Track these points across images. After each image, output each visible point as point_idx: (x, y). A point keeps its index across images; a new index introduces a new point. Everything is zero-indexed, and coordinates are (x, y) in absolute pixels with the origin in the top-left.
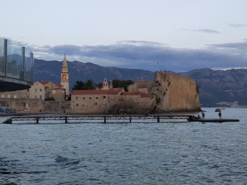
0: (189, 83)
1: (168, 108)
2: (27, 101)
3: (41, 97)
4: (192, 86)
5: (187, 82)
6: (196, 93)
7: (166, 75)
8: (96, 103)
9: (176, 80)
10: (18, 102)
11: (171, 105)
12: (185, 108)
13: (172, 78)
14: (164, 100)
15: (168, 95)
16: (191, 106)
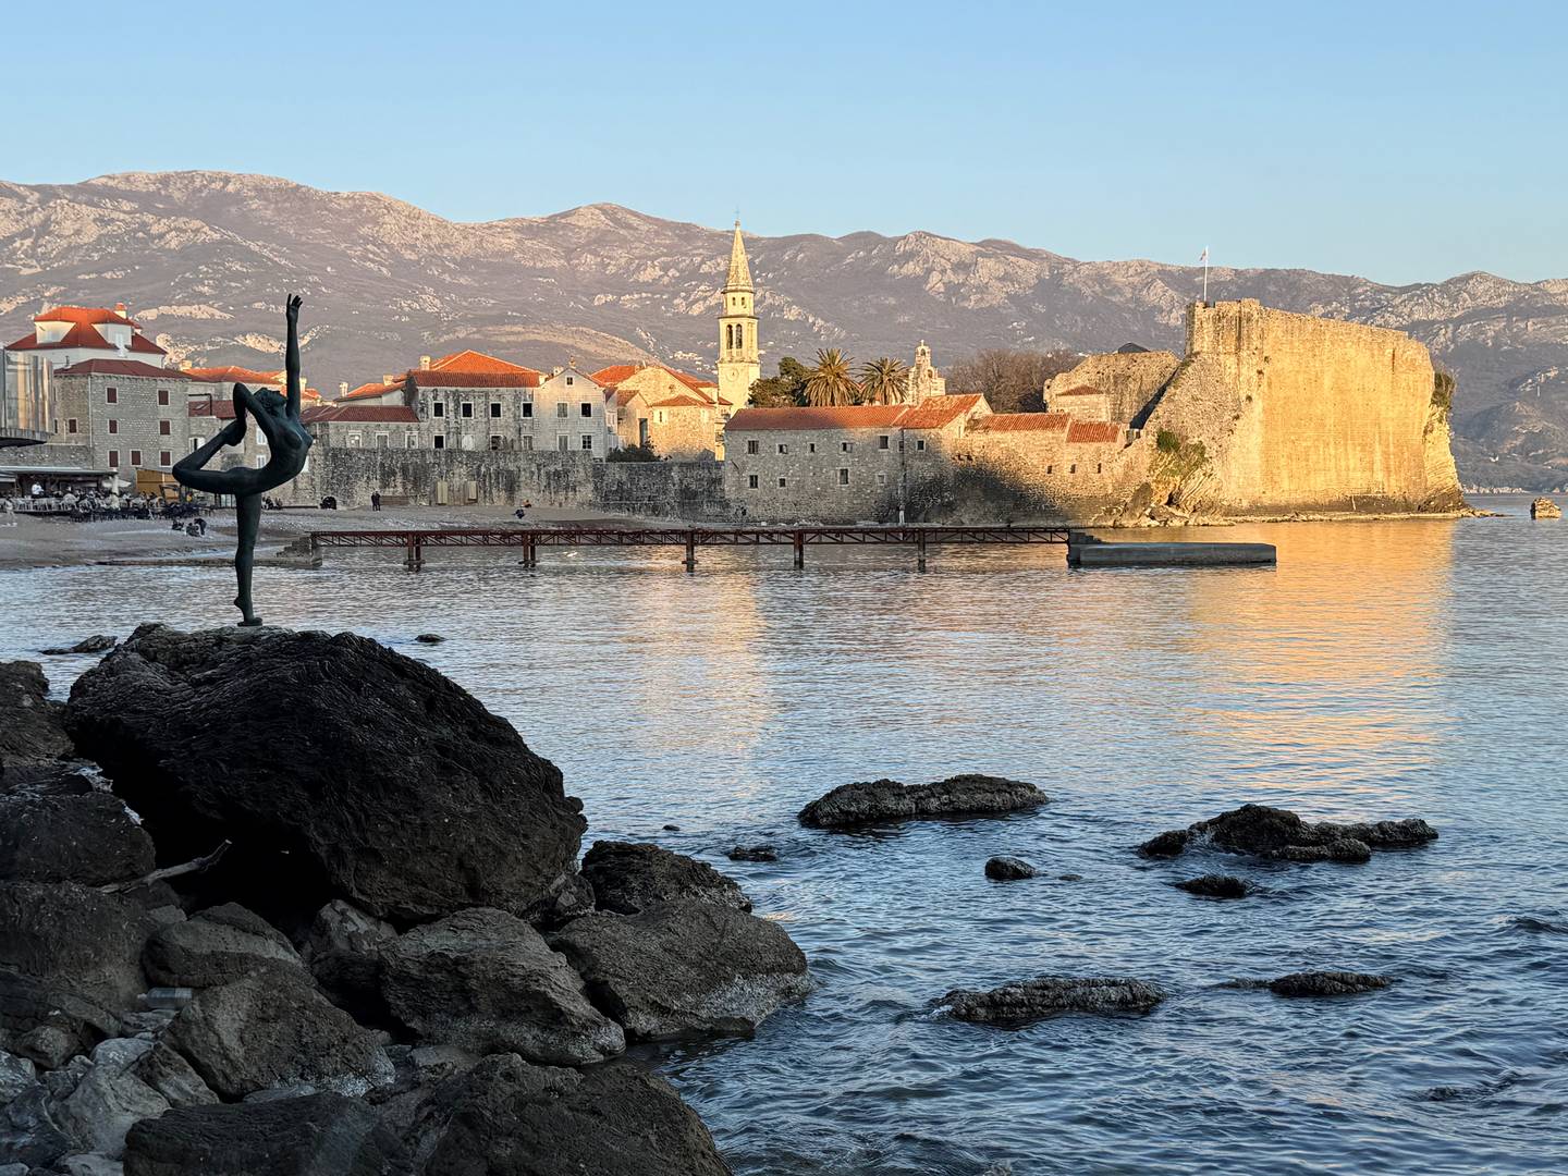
0: (1387, 358)
1: (1257, 495)
2: (522, 464)
3: (587, 442)
4: (1404, 376)
5: (1373, 356)
6: (1429, 411)
7: (1249, 320)
8: (844, 472)
9: (1308, 345)
10: (483, 469)
11: (1275, 478)
12: (1357, 493)
13: (1280, 334)
14: (1233, 452)
15: (1257, 426)
16: (1393, 482)
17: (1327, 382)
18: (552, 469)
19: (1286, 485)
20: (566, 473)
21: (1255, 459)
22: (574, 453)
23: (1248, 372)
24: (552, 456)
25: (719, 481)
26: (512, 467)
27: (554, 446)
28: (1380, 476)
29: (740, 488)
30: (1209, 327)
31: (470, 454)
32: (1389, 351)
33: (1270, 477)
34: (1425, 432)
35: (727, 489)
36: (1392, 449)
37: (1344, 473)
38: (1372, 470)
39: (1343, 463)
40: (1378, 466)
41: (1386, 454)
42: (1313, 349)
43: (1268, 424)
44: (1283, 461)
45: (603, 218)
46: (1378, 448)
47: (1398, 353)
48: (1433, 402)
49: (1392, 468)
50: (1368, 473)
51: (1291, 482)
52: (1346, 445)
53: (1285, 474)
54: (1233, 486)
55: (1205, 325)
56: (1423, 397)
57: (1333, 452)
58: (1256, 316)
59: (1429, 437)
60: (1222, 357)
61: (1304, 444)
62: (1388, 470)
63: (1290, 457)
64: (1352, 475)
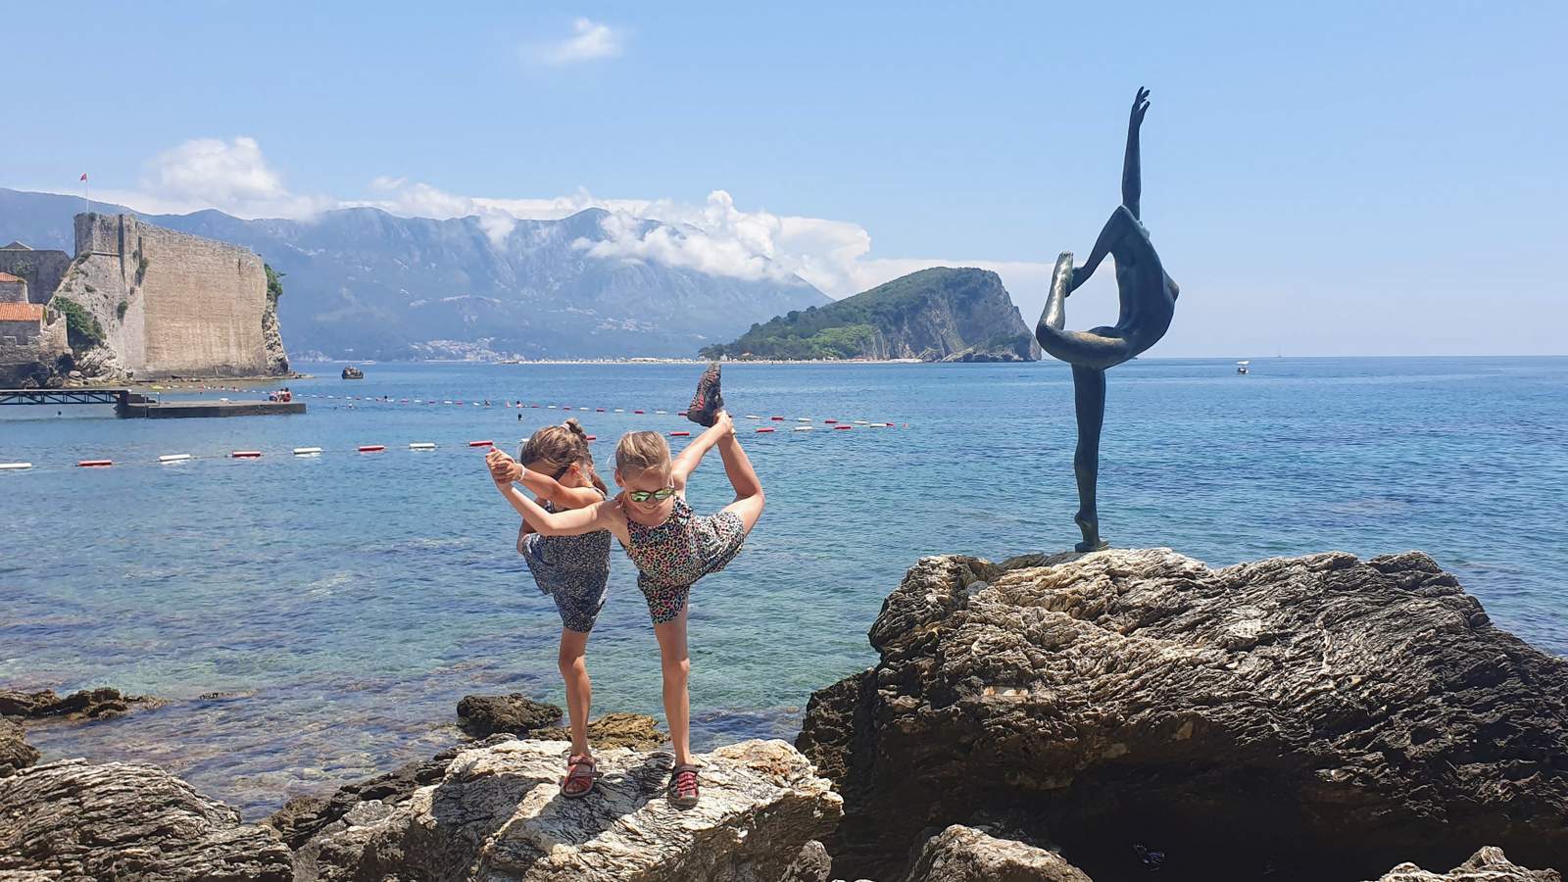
0: (235, 266)
1: (143, 363)
4: (247, 280)
5: (225, 263)
6: (265, 305)
7: (129, 231)
9: (177, 252)
11: (156, 351)
12: (219, 362)
13: (155, 243)
15: (141, 311)
16: (244, 355)
19: (165, 356)
21: (140, 336)
23: (130, 271)
28: (234, 351)
30: (98, 234)
32: (236, 260)
33: (152, 351)
34: (263, 320)
36: (241, 330)
37: (207, 347)
38: (228, 346)
39: (207, 340)
40: (232, 340)
41: (237, 334)
42: (180, 255)
43: (149, 311)
44: (162, 338)
46: (232, 332)
47: (243, 261)
48: (268, 298)
49: (241, 343)
50: (225, 348)
51: (169, 354)
52: (208, 327)
53: (163, 346)
54: (124, 357)
56: (261, 294)
57: (198, 331)
58: (134, 228)
59: (266, 323)
60: (110, 258)
61: (178, 326)
62: (239, 345)
63: (167, 335)
64: (214, 349)
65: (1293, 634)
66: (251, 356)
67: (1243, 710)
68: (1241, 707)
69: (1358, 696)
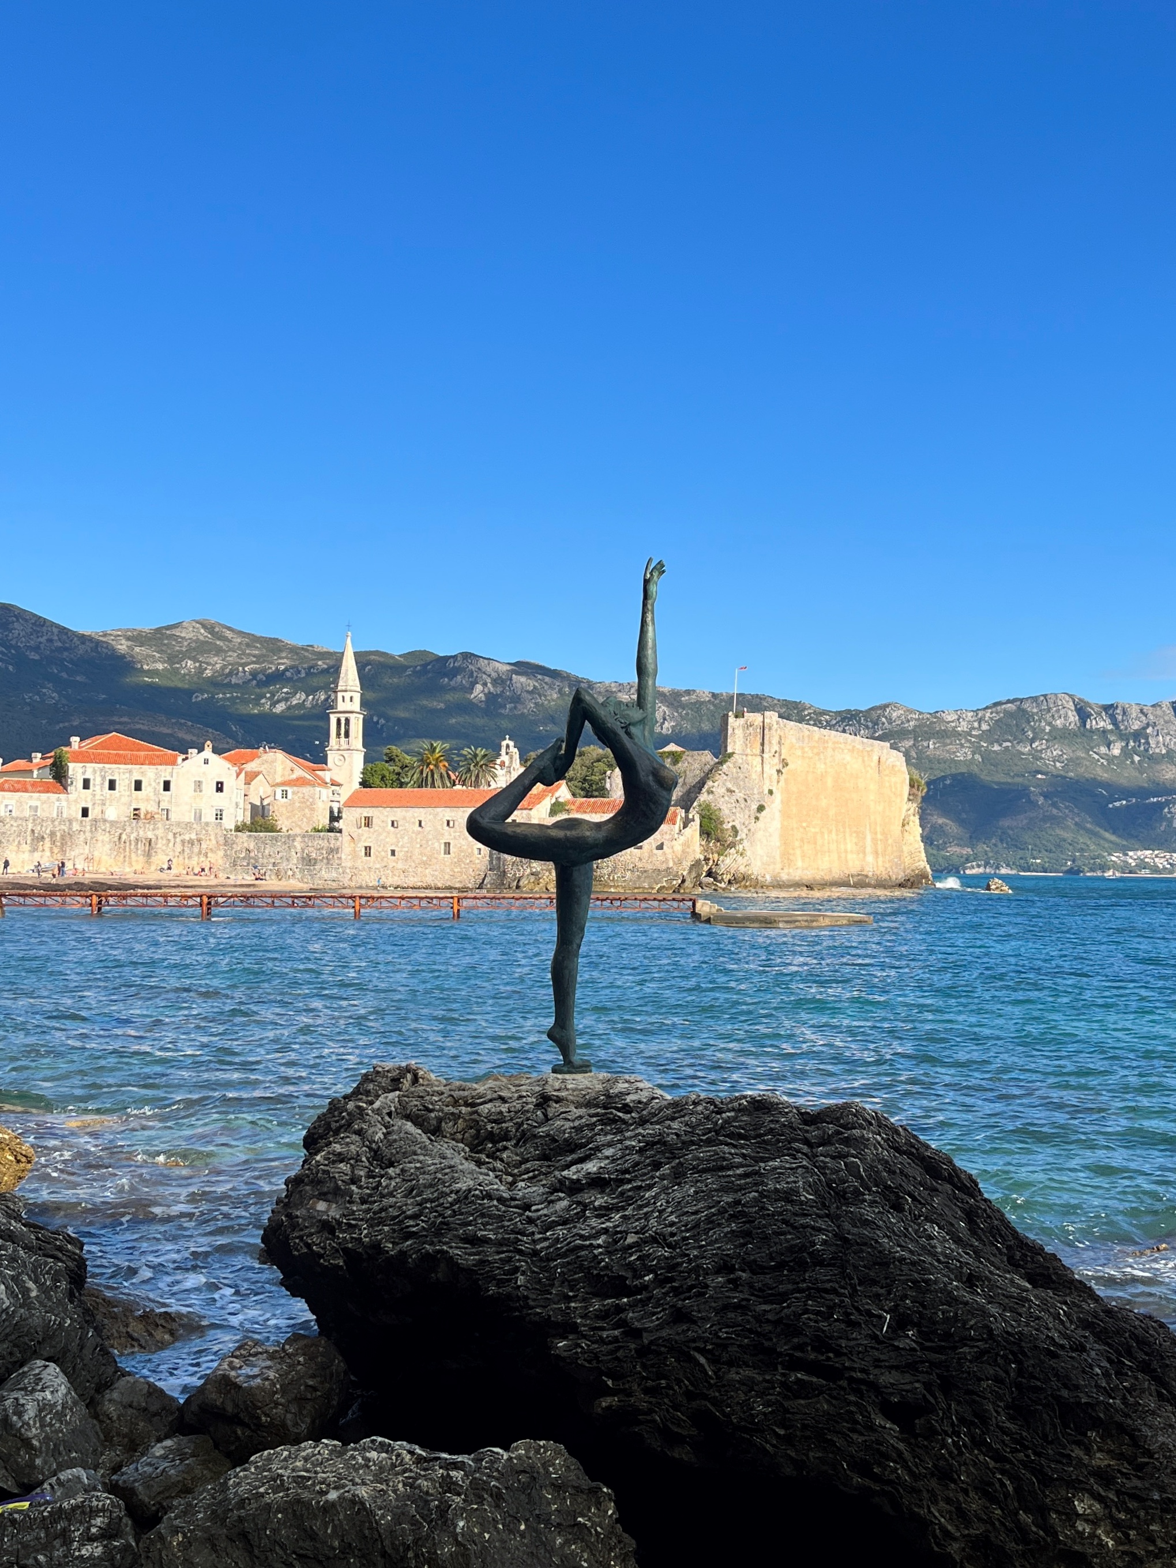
0: (874, 765)
1: (777, 871)
2: (160, 832)
3: (219, 816)
4: (887, 778)
5: (863, 761)
6: (905, 807)
7: (770, 729)
8: (448, 845)
9: (815, 751)
10: (124, 837)
11: (791, 857)
12: (854, 871)
13: (794, 741)
14: (759, 835)
15: (777, 815)
16: (880, 863)
17: (829, 781)
18: (187, 837)
19: (799, 864)
20: (199, 841)
21: (776, 841)
22: (207, 824)
23: (770, 770)
24: (188, 826)
25: (337, 850)
26: (150, 835)
27: (189, 817)
28: (870, 858)
29: (354, 855)
30: (739, 732)
31: (113, 823)
32: (875, 758)
33: (787, 857)
34: (903, 825)
35: (343, 857)
36: (879, 836)
37: (843, 855)
38: (864, 853)
39: (842, 847)
40: (869, 849)
41: (874, 840)
42: (818, 754)
43: (785, 814)
44: (797, 844)
45: (202, 631)
46: (869, 838)
47: (883, 759)
48: (909, 800)
49: (880, 851)
50: (861, 855)
51: (803, 861)
52: (844, 832)
53: (798, 852)
54: (759, 863)
55: (736, 731)
56: (901, 795)
57: (834, 836)
58: (775, 726)
59: (907, 827)
60: (750, 758)
61: (813, 830)
62: (876, 853)
63: (802, 840)
64: (849, 856)
65: (629, 1181)
66: (888, 865)
67: (503, 1255)
68: (503, 1252)
69: (625, 1258)
